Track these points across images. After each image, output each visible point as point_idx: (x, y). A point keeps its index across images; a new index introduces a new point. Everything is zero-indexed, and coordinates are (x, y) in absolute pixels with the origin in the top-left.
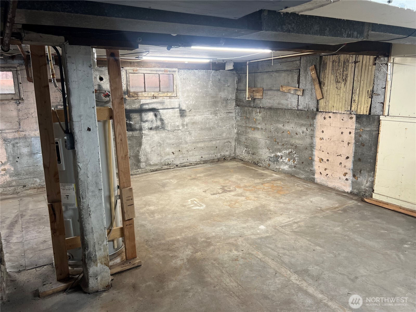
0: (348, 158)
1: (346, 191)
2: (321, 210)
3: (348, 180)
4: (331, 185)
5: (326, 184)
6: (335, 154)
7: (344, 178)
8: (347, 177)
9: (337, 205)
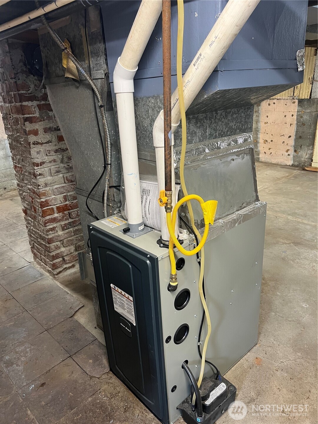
0: (290, 137)
1: (288, 164)
2: (278, 179)
3: (290, 155)
4: (274, 161)
5: (270, 161)
6: (278, 135)
7: (287, 154)
8: (289, 153)
9: (287, 175)
